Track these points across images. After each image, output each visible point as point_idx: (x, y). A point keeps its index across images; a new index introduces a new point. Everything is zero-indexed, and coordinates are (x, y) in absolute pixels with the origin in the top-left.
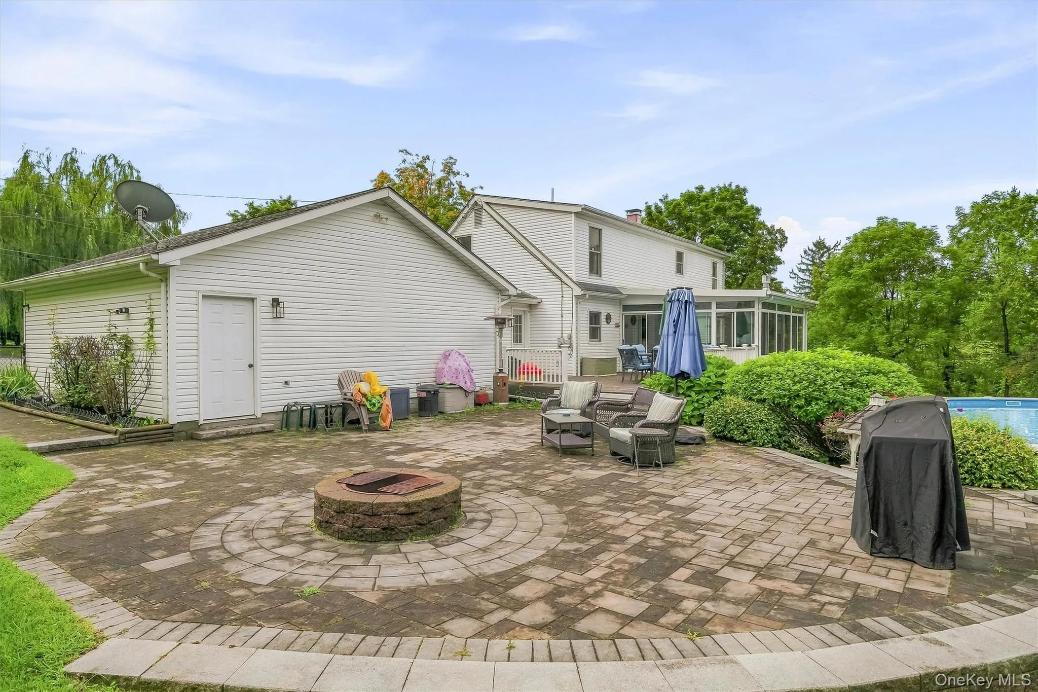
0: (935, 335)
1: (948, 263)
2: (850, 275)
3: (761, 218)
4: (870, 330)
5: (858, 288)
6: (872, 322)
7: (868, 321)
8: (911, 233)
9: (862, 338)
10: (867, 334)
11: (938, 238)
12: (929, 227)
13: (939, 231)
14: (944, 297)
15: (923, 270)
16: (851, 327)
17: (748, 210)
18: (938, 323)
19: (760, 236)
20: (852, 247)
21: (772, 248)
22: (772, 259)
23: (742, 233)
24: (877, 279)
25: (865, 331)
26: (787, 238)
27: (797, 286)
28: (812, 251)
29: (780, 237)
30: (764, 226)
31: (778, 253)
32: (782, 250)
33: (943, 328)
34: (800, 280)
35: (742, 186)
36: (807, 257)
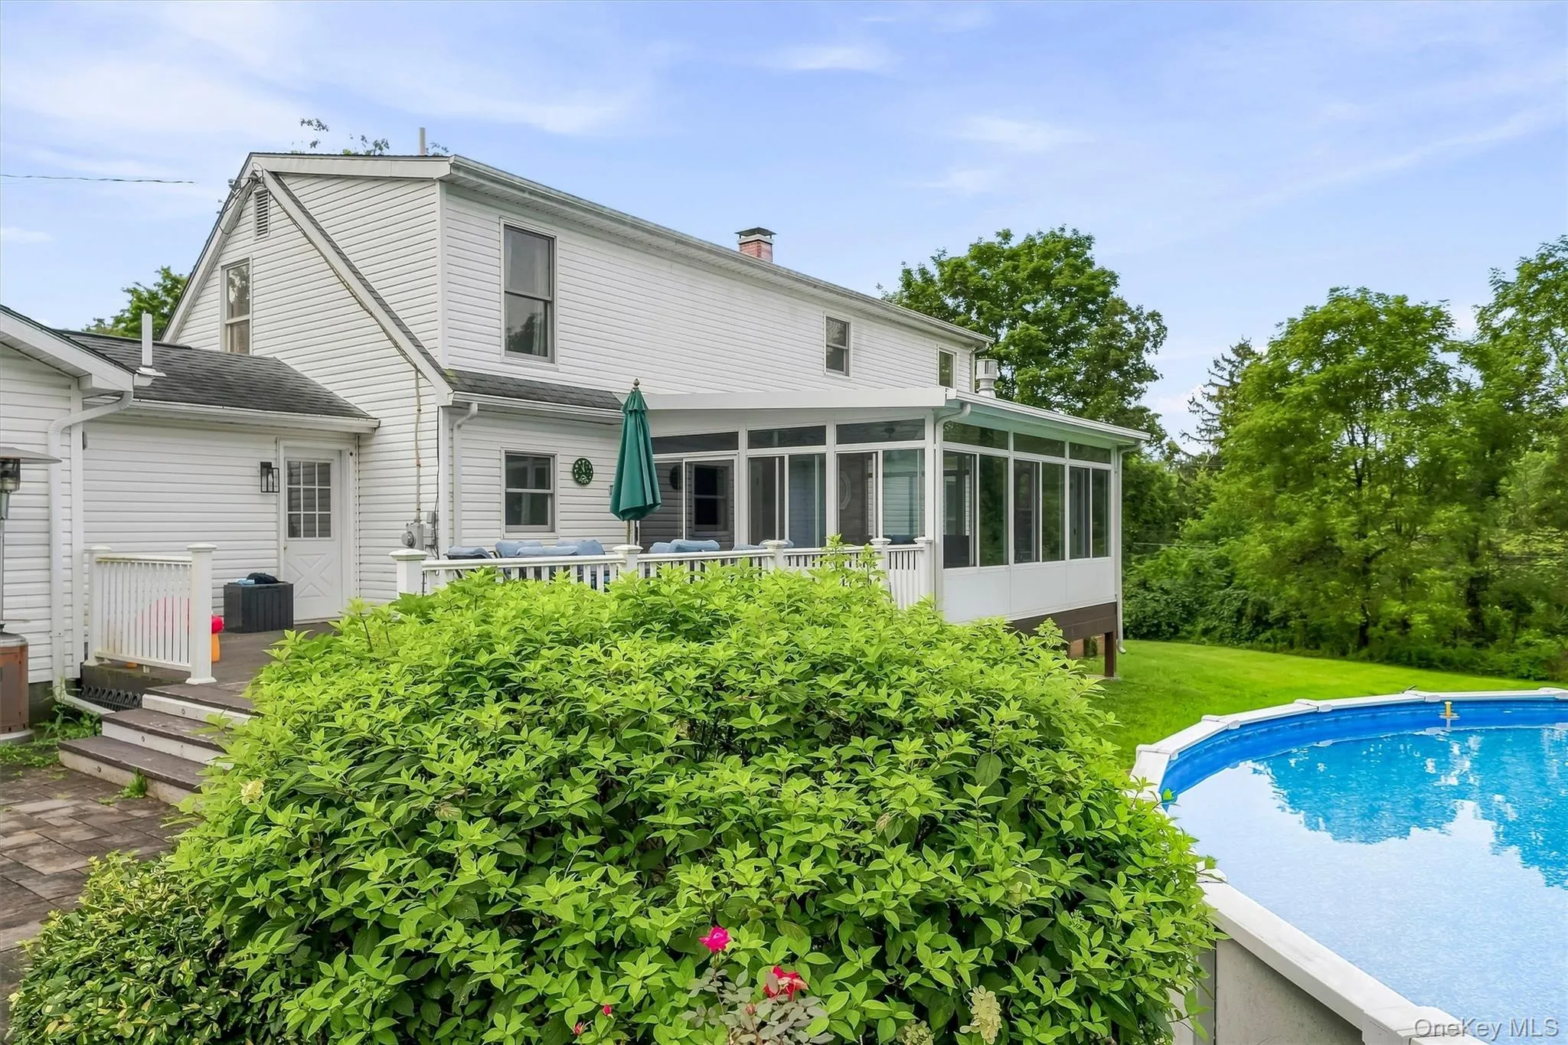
0: (1449, 516)
1: (1472, 376)
2: (1278, 397)
3: (1116, 292)
4: (1320, 508)
5: (1295, 423)
6: (1326, 492)
7: (1316, 490)
8: (1399, 314)
9: (1305, 522)
10: (1313, 515)
11: (1450, 325)
12: (1433, 304)
13: (1453, 311)
14: (1464, 441)
15: (1425, 388)
16: (1286, 502)
17: (1094, 277)
18: (1455, 493)
19: (1114, 325)
20: (1284, 342)
21: (1137, 347)
22: (1138, 371)
23: (1085, 322)
24: (1334, 406)
25: (1311, 508)
26: (1166, 329)
27: (1203, 427)
28: (1229, 361)
29: (1152, 327)
30: (1122, 307)
31: (1149, 358)
32: (1156, 353)
33: (1462, 503)
34: (1207, 417)
35: (1083, 233)
36: (1220, 373)
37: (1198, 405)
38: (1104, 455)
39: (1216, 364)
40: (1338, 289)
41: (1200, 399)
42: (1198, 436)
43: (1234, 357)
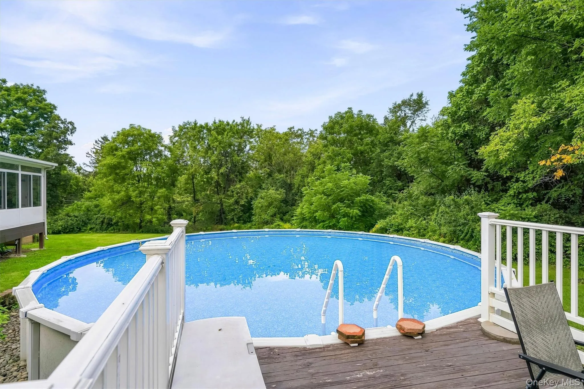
0: (162, 191)
1: (167, 153)
2: (114, 155)
3: (56, 112)
4: (127, 189)
5: (119, 163)
6: (128, 184)
7: (126, 183)
8: (149, 135)
9: (123, 193)
10: (125, 191)
11: (162, 139)
12: (158, 133)
13: (163, 135)
14: (165, 171)
15: (156, 156)
16: (117, 187)
17: (46, 105)
18: (164, 185)
19: (55, 124)
20: (116, 138)
21: (64, 133)
22: (65, 141)
23: (43, 121)
24: (131, 159)
25: (124, 189)
26: (76, 128)
27: (92, 162)
28: (101, 142)
29: (71, 127)
30: (59, 118)
31: (69, 137)
32: (72, 136)
33: (165, 188)
34: (93, 159)
35: (42, 88)
36: (97, 145)
37: (90, 155)
38: (39, 170)
39: (96, 142)
40: (132, 125)
41: (90, 153)
42: (90, 165)
43: (102, 141)
